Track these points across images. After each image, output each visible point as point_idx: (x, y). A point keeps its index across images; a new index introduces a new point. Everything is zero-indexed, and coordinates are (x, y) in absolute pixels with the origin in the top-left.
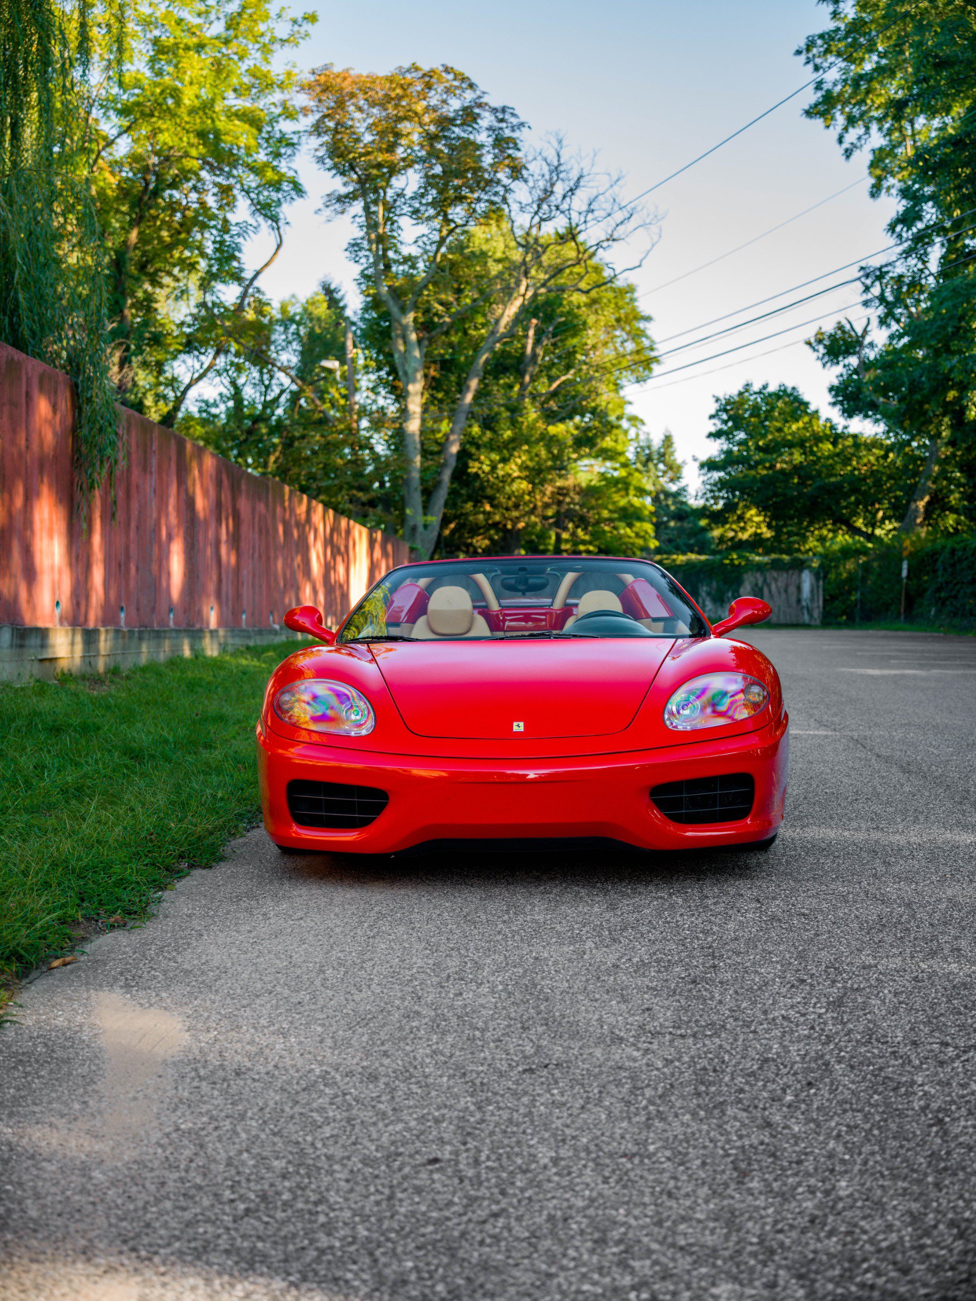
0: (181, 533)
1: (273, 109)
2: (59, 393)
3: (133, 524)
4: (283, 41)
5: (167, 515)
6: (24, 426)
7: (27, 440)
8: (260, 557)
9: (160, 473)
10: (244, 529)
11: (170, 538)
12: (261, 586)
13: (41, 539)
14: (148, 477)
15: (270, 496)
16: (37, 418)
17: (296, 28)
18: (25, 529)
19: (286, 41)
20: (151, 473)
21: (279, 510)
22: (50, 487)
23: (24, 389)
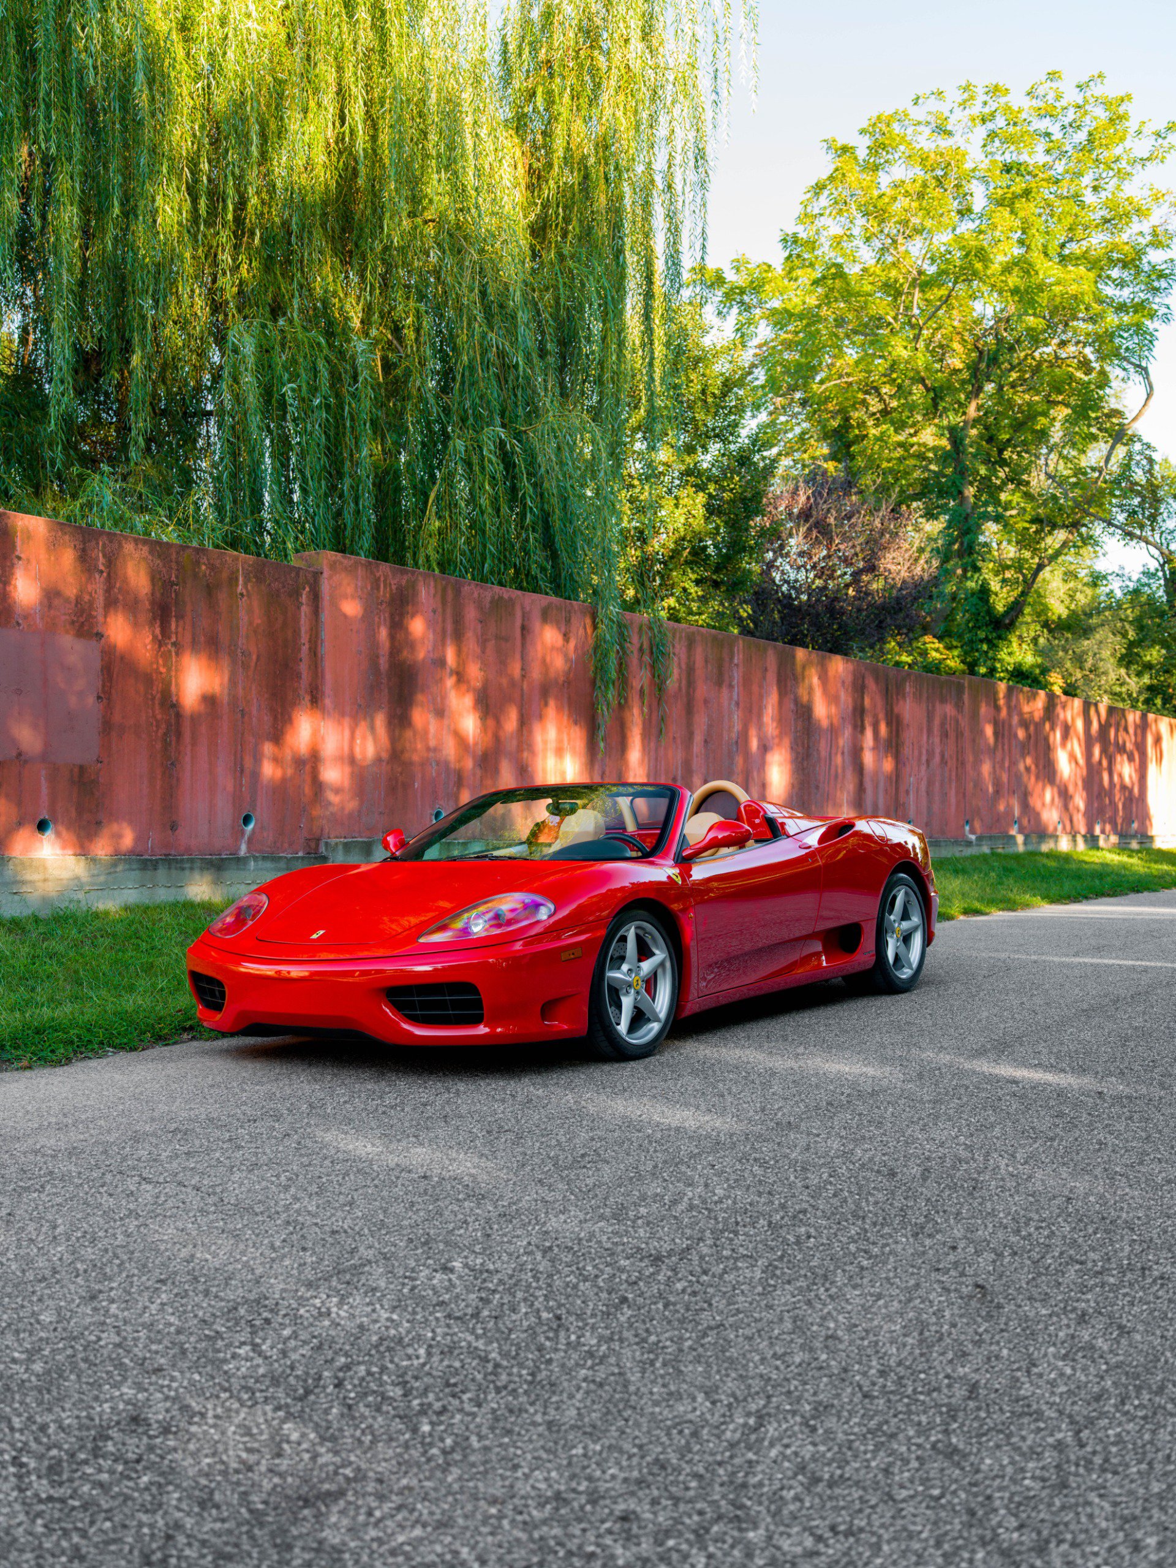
0: (786, 742)
1: (1141, 240)
2: (574, 620)
3: (698, 738)
4: (1144, 161)
5: (760, 726)
6: (518, 656)
7: (522, 669)
8: (943, 761)
9: (747, 682)
10: (909, 736)
11: (765, 748)
12: (945, 795)
13: (545, 758)
14: (725, 691)
15: (966, 697)
16: (539, 647)
17: (1160, 141)
18: (520, 749)
19: (1148, 159)
20: (731, 686)
21: (984, 709)
22: (559, 709)
23: (518, 623)
